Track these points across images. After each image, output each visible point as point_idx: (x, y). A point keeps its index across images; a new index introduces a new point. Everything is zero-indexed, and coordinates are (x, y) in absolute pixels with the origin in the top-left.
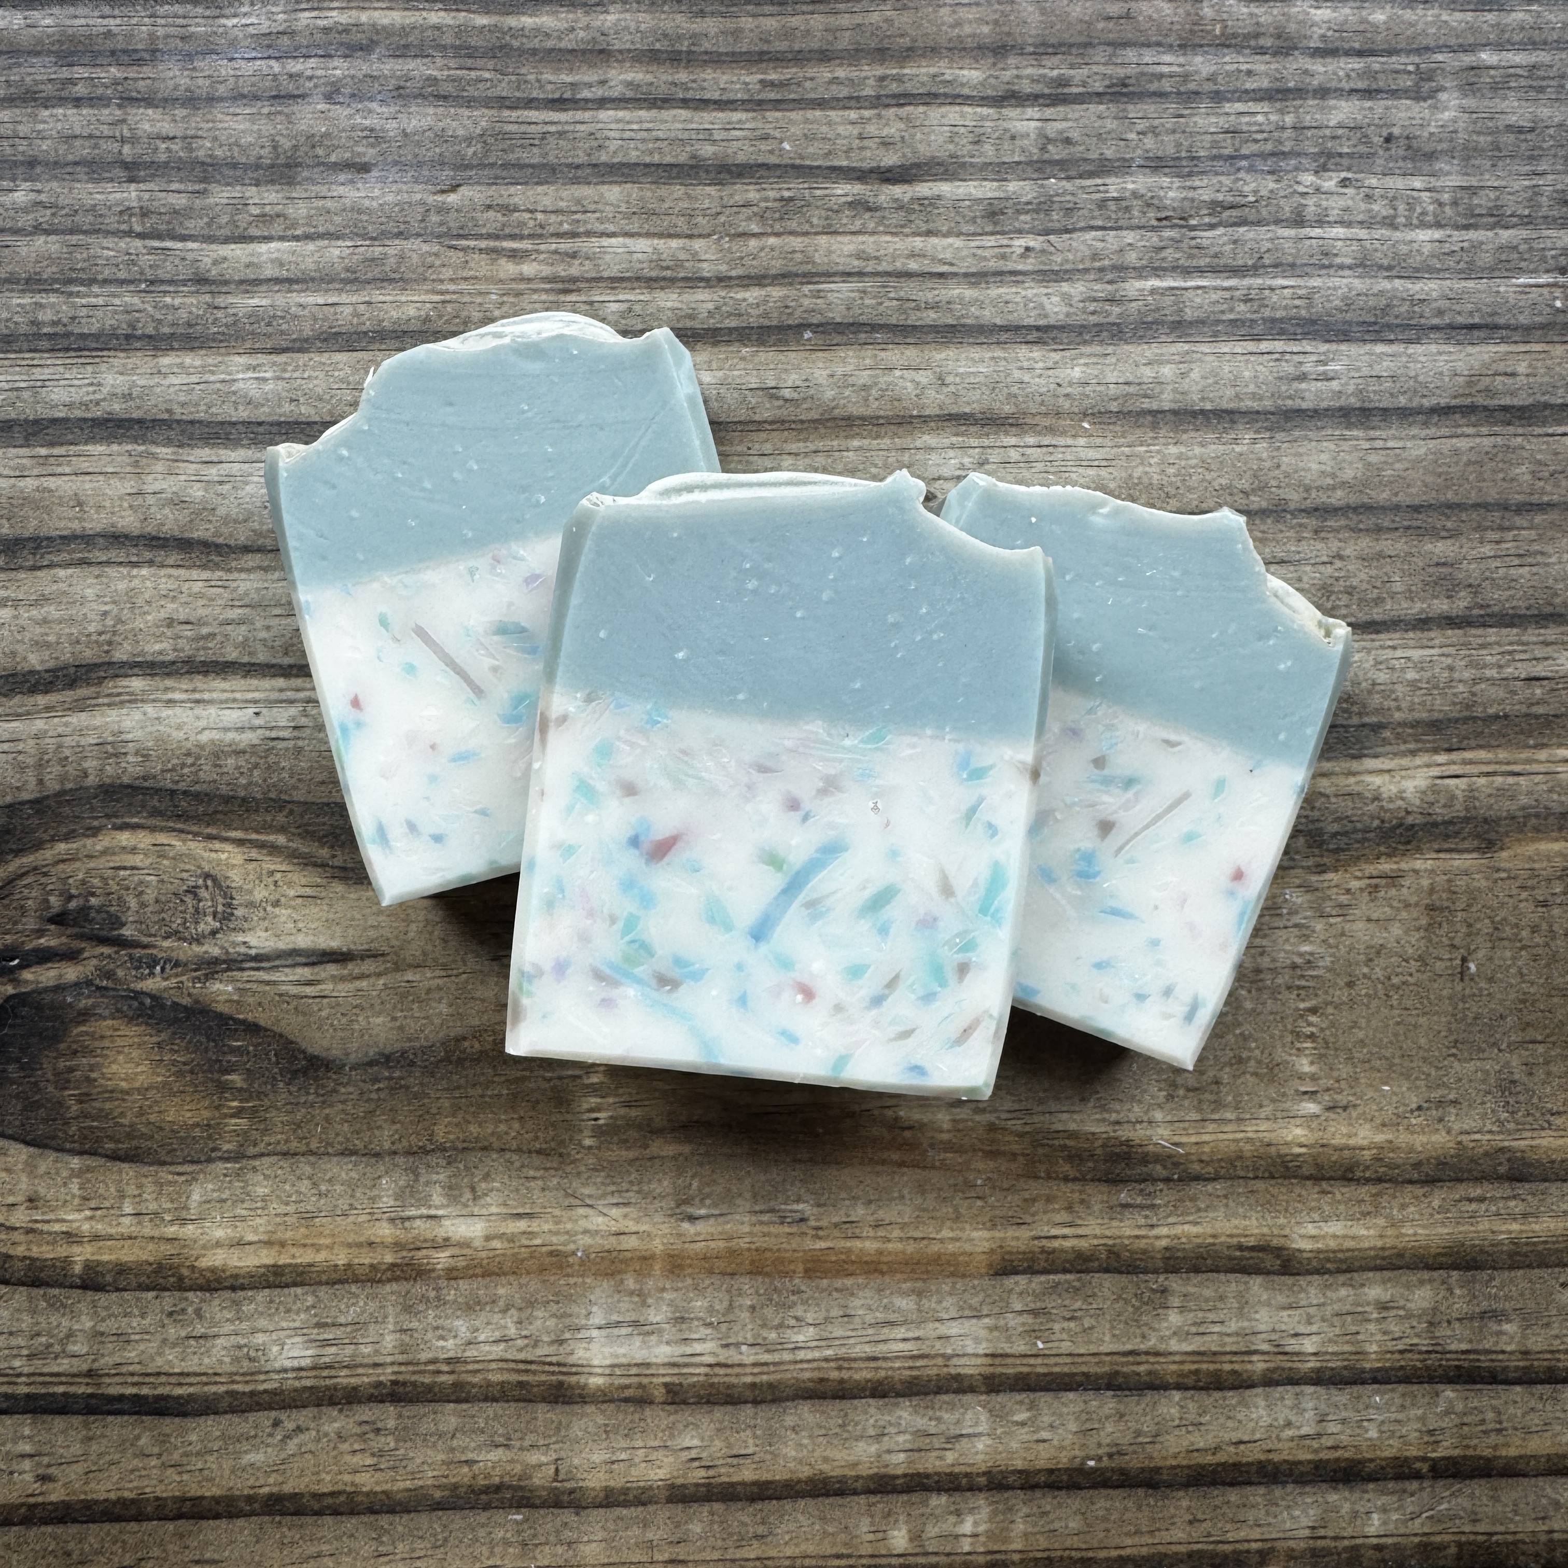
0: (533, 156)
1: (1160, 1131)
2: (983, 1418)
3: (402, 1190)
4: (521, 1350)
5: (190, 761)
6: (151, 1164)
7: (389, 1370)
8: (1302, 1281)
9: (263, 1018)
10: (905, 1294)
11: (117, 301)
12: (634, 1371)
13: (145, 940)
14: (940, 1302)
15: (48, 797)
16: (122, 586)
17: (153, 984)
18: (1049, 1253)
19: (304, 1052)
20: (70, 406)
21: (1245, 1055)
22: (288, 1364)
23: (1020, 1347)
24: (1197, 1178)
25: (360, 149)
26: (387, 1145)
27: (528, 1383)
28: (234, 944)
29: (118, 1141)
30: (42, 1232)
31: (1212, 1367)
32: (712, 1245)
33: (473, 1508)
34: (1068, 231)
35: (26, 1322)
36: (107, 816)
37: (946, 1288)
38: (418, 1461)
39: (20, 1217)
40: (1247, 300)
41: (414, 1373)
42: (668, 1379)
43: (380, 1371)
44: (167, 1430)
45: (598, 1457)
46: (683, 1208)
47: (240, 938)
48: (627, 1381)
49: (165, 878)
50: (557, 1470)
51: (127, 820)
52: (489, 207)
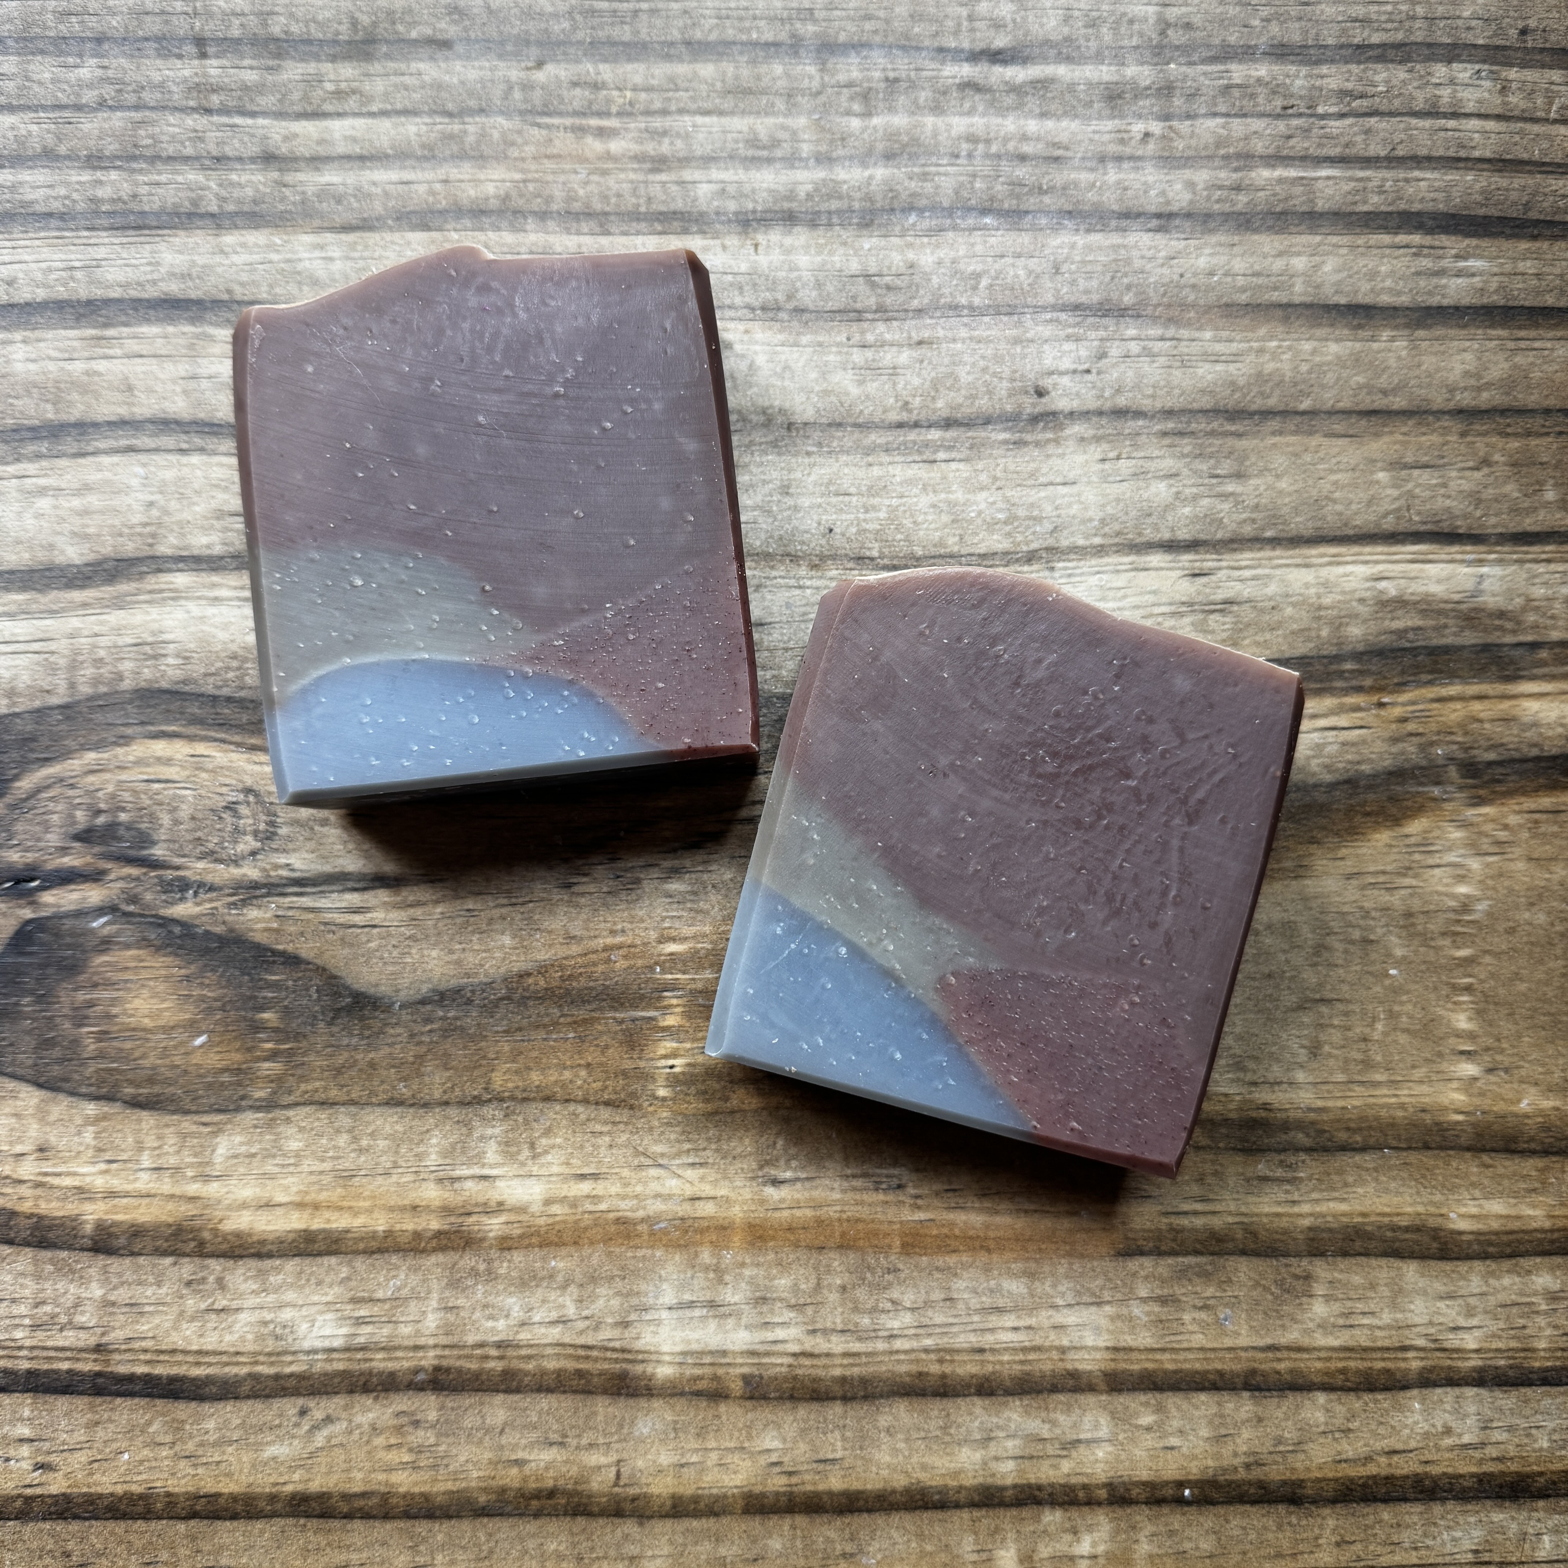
0: (625, 33)
1: (1302, 1094)
2: (1103, 1421)
3: (453, 1146)
4: (581, 1332)
5: (235, 664)
6: (174, 1112)
7: (431, 1353)
8: (1463, 1267)
9: (306, 949)
10: (1016, 1276)
11: (180, 179)
12: (707, 1360)
13: (178, 861)
14: (1054, 1286)
15: (79, 702)
16: (169, 475)
17: (184, 909)
18: (1178, 1232)
19: (347, 988)
20: (126, 286)
21: (1396, 1008)
22: (319, 1344)
23: (1145, 1339)
24: (1344, 1148)
25: (442, 25)
26: (437, 1094)
27: (588, 1372)
28: (277, 867)
29: (138, 1086)
30: (52, 1187)
31: (1362, 1365)
32: (798, 1213)
33: (521, 1515)
34: (1189, 117)
35: (29, 1288)
36: (142, 723)
37: (1061, 1270)
38: (462, 1459)
39: (28, 1169)
40: (1381, 191)
41: (459, 1357)
42: (746, 1370)
43: (421, 1354)
44: (182, 1415)
45: (666, 1458)
46: (766, 1170)
47: (282, 860)
48: (698, 1371)
49: (203, 792)
50: (618, 1475)
51: (164, 728)
52: (575, 84)
